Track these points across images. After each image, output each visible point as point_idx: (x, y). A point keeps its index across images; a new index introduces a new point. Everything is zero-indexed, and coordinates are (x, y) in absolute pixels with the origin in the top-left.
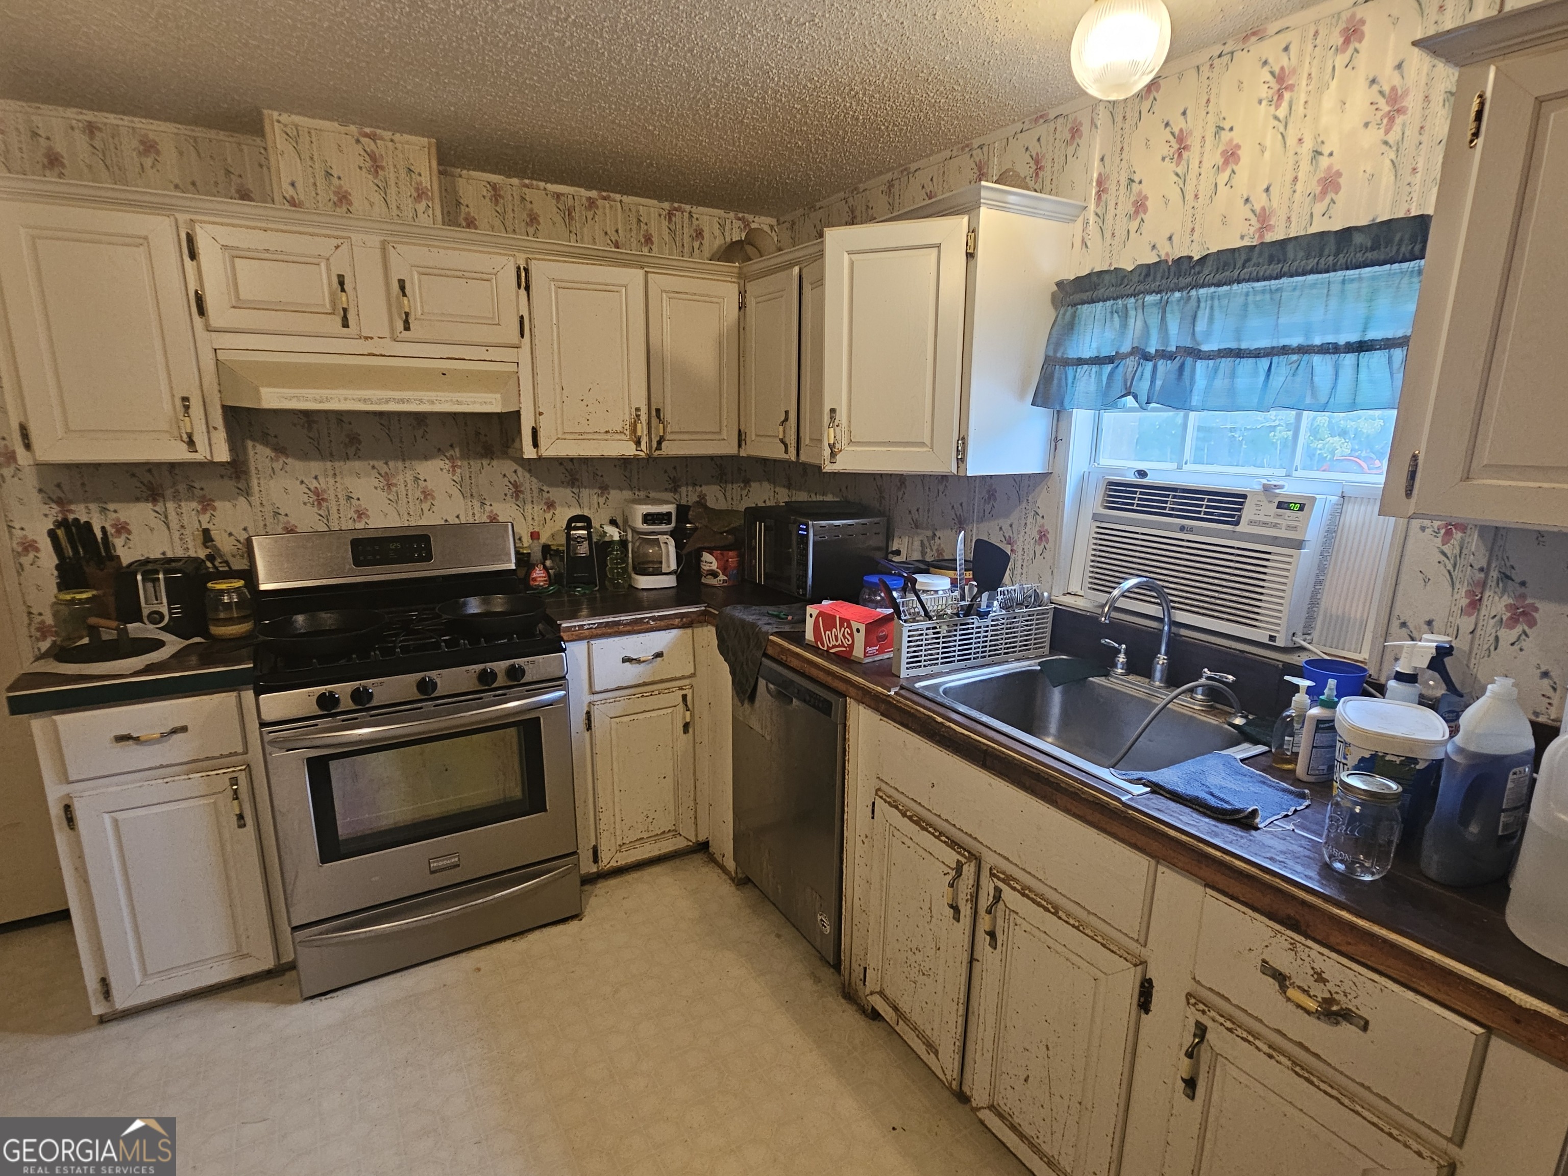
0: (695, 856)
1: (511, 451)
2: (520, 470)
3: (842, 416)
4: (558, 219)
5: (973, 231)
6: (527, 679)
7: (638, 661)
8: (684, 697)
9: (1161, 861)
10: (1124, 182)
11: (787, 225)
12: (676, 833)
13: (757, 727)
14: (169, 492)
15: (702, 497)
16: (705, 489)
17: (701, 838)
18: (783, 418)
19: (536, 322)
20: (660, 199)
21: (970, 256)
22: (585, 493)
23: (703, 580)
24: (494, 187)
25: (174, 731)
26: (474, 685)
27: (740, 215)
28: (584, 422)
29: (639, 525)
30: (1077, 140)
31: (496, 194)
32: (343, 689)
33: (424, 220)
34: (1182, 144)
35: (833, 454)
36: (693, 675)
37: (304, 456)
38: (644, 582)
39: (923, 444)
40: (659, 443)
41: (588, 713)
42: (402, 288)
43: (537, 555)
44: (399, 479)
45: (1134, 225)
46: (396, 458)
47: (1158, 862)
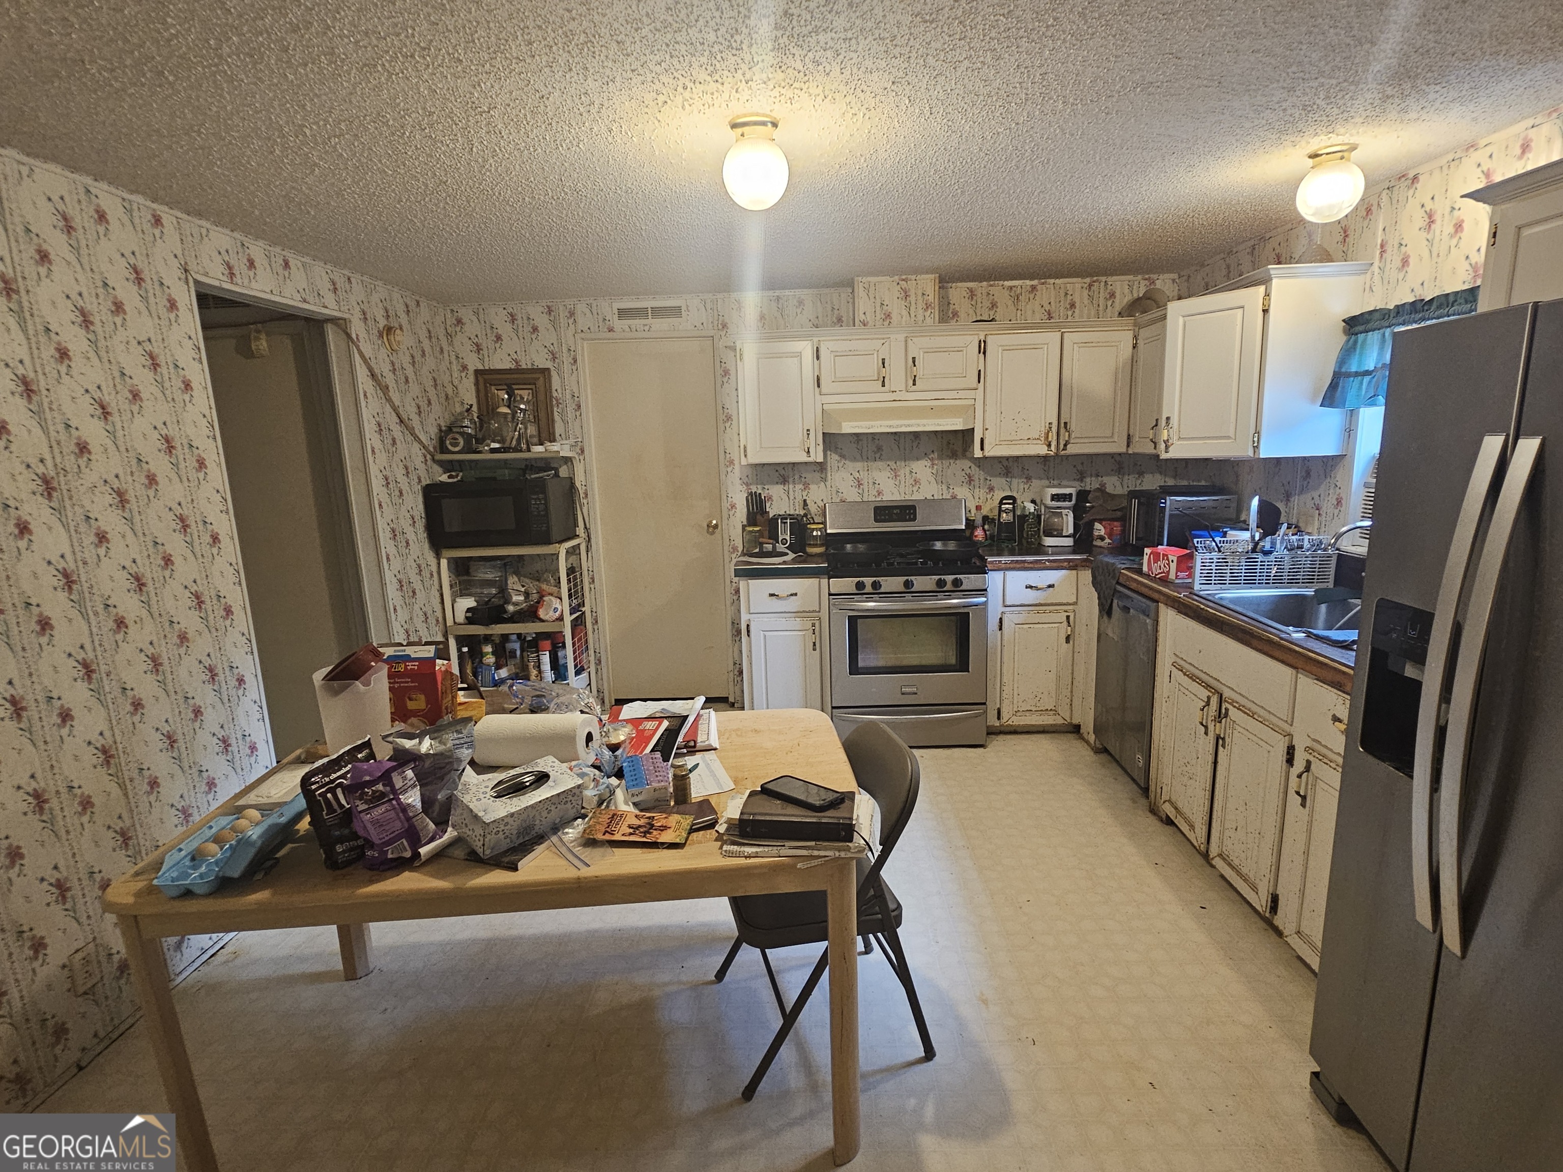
0: (1070, 735)
1: (968, 454)
2: (973, 466)
3: (1174, 421)
4: (1010, 303)
5: (1267, 295)
6: (963, 587)
7: (1036, 588)
8: (1068, 617)
9: (1300, 670)
10: (1396, 246)
11: (1185, 278)
12: (1056, 713)
13: (1111, 635)
14: (791, 480)
15: (1103, 485)
16: (1105, 479)
17: (1075, 721)
18: (1154, 424)
19: (988, 373)
20: (1083, 277)
21: (1265, 311)
22: (1015, 481)
23: (1095, 543)
24: (971, 290)
25: (792, 595)
26: (933, 587)
27: (1147, 276)
28: (1014, 433)
29: (1048, 502)
30: (1370, 216)
31: (972, 293)
32: (868, 581)
33: (929, 321)
34: (1431, 218)
35: (1167, 447)
36: (1075, 603)
37: (854, 459)
38: (1049, 541)
39: (1229, 437)
40: (1065, 445)
41: (1001, 619)
42: (914, 362)
43: (979, 521)
44: (901, 473)
45: (1401, 276)
46: (901, 460)
47: (1297, 672)
